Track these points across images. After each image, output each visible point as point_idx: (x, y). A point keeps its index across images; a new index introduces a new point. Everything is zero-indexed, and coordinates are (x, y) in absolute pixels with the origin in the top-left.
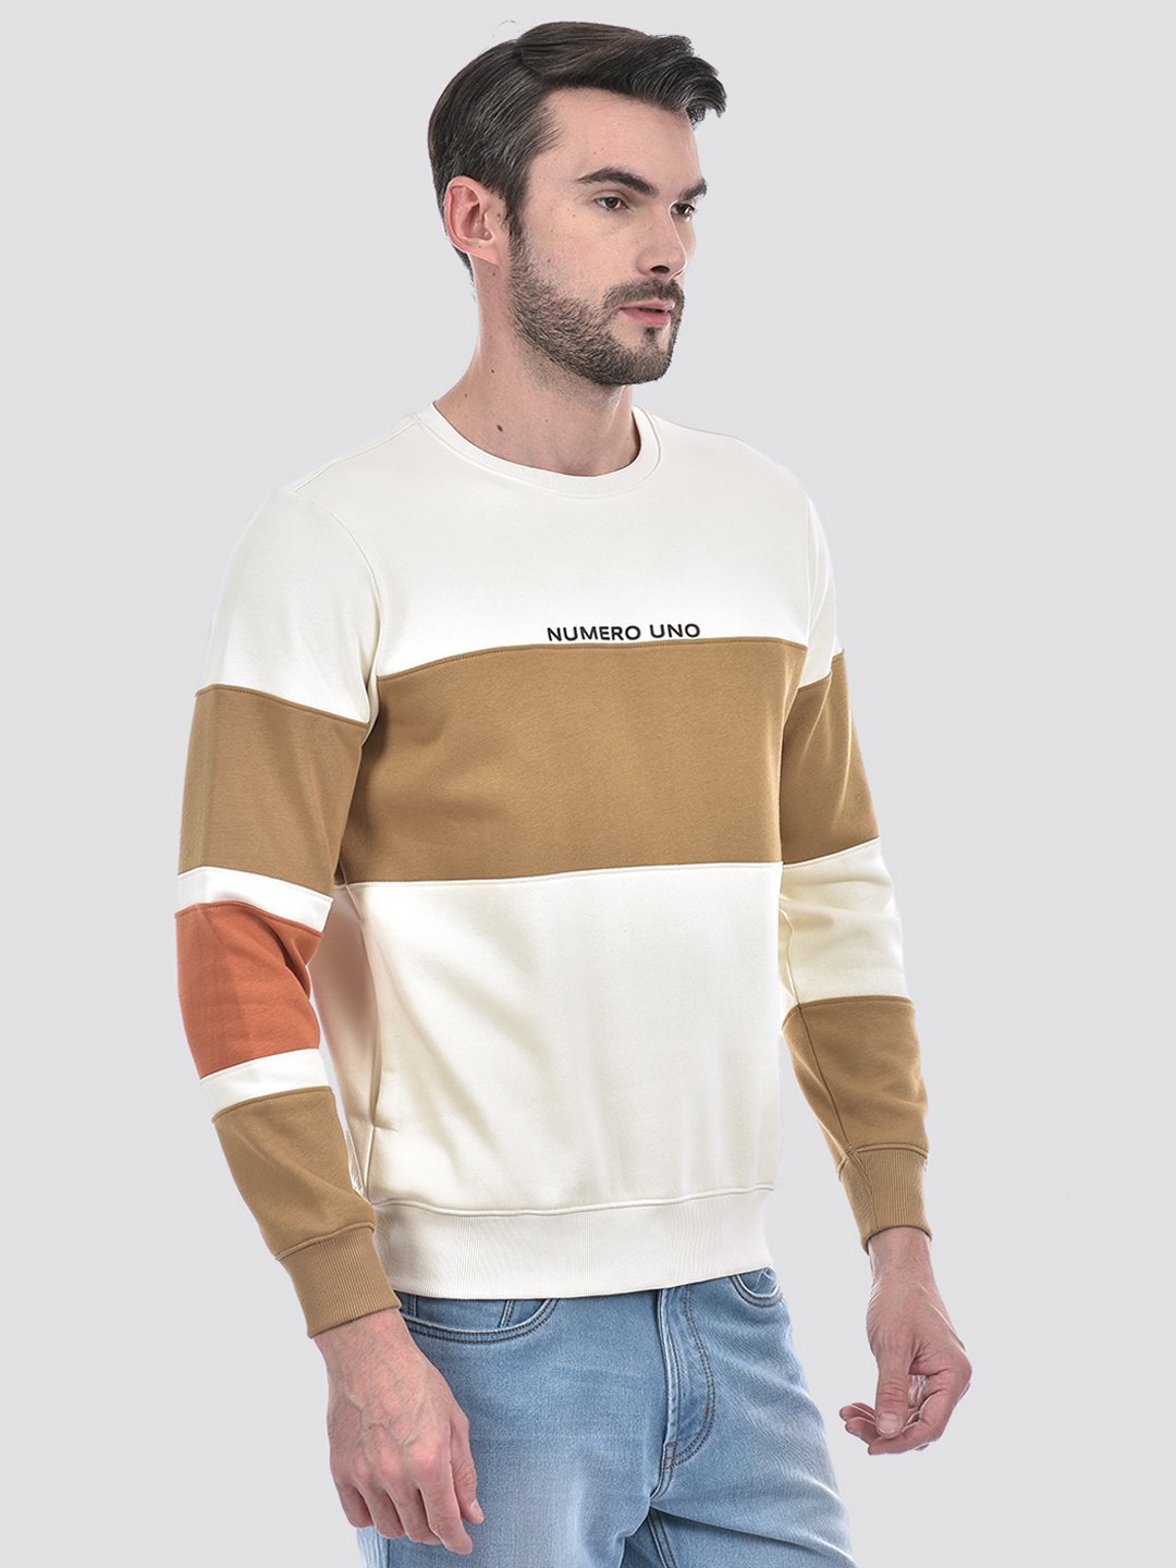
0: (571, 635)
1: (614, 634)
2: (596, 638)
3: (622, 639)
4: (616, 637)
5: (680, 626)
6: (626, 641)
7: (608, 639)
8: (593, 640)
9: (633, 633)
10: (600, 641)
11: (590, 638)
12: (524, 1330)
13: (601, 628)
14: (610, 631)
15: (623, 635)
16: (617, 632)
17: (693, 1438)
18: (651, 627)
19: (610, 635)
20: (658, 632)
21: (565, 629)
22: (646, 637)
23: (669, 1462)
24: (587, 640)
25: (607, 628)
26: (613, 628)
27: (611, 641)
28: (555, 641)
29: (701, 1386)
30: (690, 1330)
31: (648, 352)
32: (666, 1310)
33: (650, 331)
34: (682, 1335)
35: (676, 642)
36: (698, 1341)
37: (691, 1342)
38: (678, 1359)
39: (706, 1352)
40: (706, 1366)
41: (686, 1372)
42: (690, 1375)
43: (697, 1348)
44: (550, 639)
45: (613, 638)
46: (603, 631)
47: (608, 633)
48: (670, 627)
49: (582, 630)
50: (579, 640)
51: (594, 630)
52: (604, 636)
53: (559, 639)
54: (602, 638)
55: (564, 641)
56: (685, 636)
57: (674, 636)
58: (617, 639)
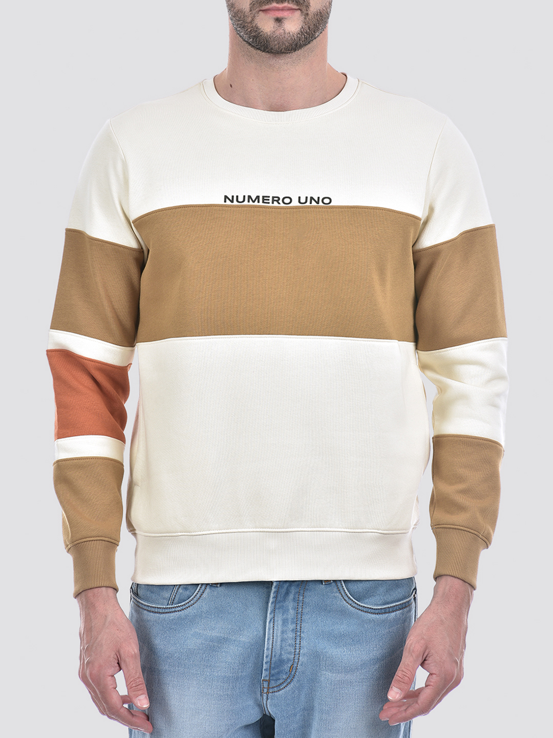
0: (241, 199)
1: (273, 201)
2: (259, 202)
3: (279, 203)
4: (275, 202)
5: (319, 198)
6: (282, 204)
7: (269, 203)
8: (256, 203)
9: (287, 201)
10: (261, 203)
11: (254, 202)
12: (179, 609)
13: (263, 197)
14: (271, 199)
15: (280, 201)
16: (276, 199)
17: (281, 681)
18: (299, 198)
19: (270, 201)
20: (303, 200)
21: (237, 196)
22: (295, 203)
23: (265, 690)
24: (251, 203)
25: (269, 197)
26: (273, 197)
27: (271, 204)
28: (228, 202)
29: (290, 653)
30: (295, 620)
31: (277, 33)
32: (273, 605)
33: (279, 20)
34: (285, 622)
35: (315, 207)
36: (298, 627)
37: (291, 626)
38: (275, 635)
39: (302, 635)
40: (298, 642)
41: (279, 643)
42: (281, 646)
43: (295, 631)
44: (225, 202)
45: (273, 203)
46: (265, 198)
47: (269, 200)
48: (312, 198)
49: (250, 197)
50: (246, 203)
51: (258, 197)
52: (265, 201)
53: (232, 201)
54: (263, 202)
55: (235, 203)
56: (321, 203)
57: (314, 203)
58: (276, 204)
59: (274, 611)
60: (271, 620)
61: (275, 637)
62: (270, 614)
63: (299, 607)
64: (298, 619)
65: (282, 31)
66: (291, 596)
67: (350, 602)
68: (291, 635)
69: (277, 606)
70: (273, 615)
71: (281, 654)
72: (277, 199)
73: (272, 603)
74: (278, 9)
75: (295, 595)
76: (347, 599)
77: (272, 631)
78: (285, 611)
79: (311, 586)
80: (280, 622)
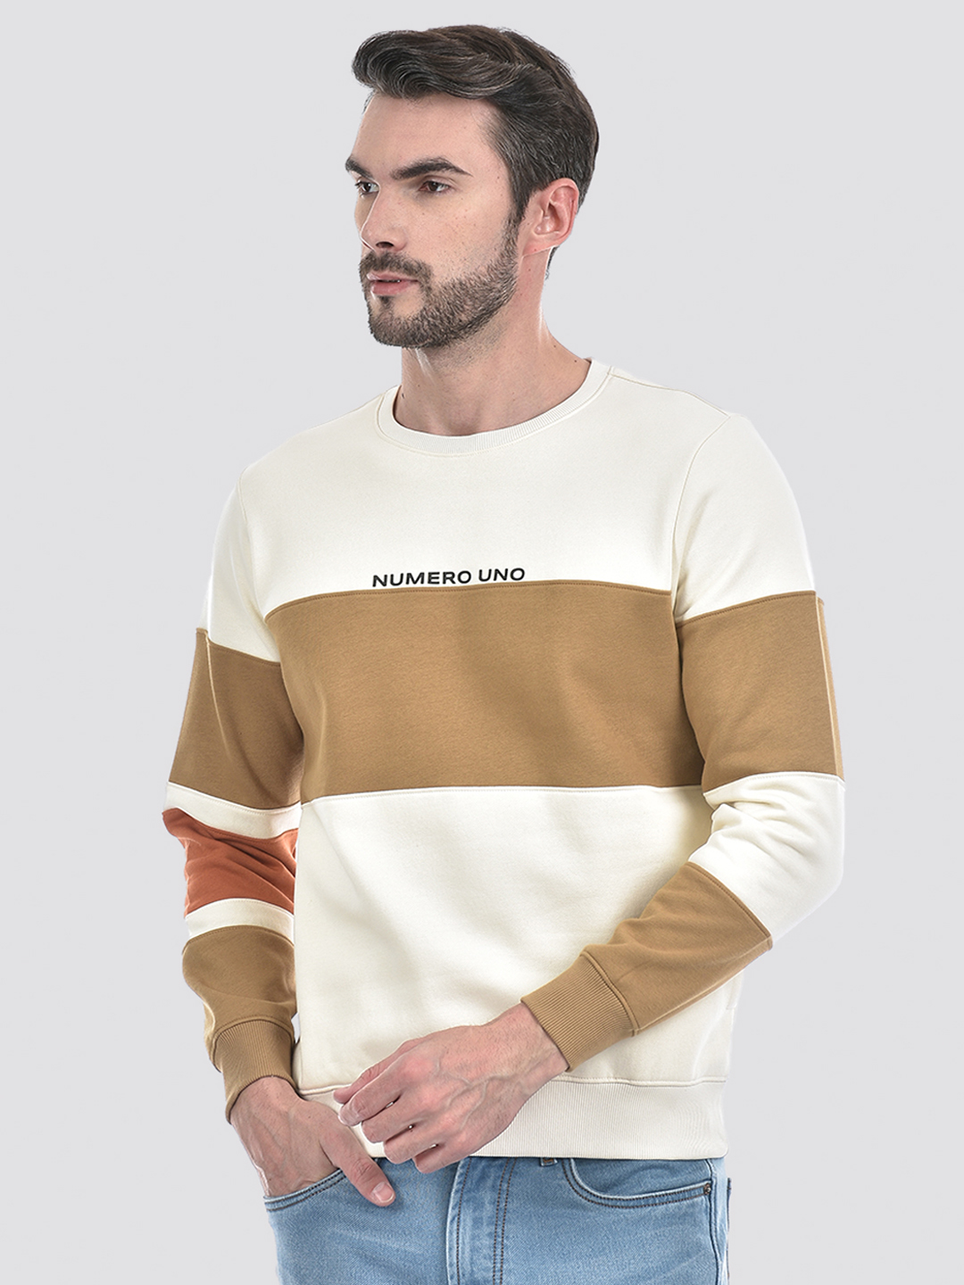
0: (396, 580)
1: (445, 579)
2: (422, 582)
3: (454, 582)
4: (448, 581)
5: (507, 570)
6: (458, 584)
7: (438, 583)
8: (419, 584)
9: (464, 578)
10: (426, 584)
11: (415, 583)
13: (430, 574)
14: (441, 576)
15: (456, 579)
16: (448, 576)
18: (481, 571)
19: (441, 580)
20: (485, 576)
21: (392, 576)
24: (411, 584)
25: (438, 573)
26: (445, 574)
27: (441, 585)
28: (379, 586)
29: (486, 1270)
30: (494, 1220)
32: (459, 1195)
33: (385, 300)
34: (477, 1222)
35: (500, 585)
36: (499, 1230)
37: (487, 1229)
38: (460, 1241)
39: (505, 1241)
40: (499, 1252)
41: (467, 1254)
42: (472, 1259)
43: (494, 1235)
44: (374, 585)
45: (444, 582)
46: (433, 576)
47: (438, 578)
48: (497, 571)
49: (409, 575)
50: (404, 585)
51: (422, 575)
52: (433, 580)
53: (384, 584)
54: (429, 582)
55: (389, 586)
56: (509, 579)
57: (500, 579)
58: (449, 583)
59: (459, 1205)
60: (453, 1219)
61: (460, 1245)
62: (453, 1208)
63: (503, 1200)
64: (500, 1218)
65: (388, 316)
66: (489, 1183)
67: (585, 1194)
68: (487, 1242)
69: (465, 1197)
70: (457, 1210)
71: (472, 1271)
72: (450, 576)
73: (457, 1191)
75: (495, 1180)
76: (578, 1189)
77: (455, 1235)
78: (479, 1206)
79: (521, 1166)
80: (469, 1223)
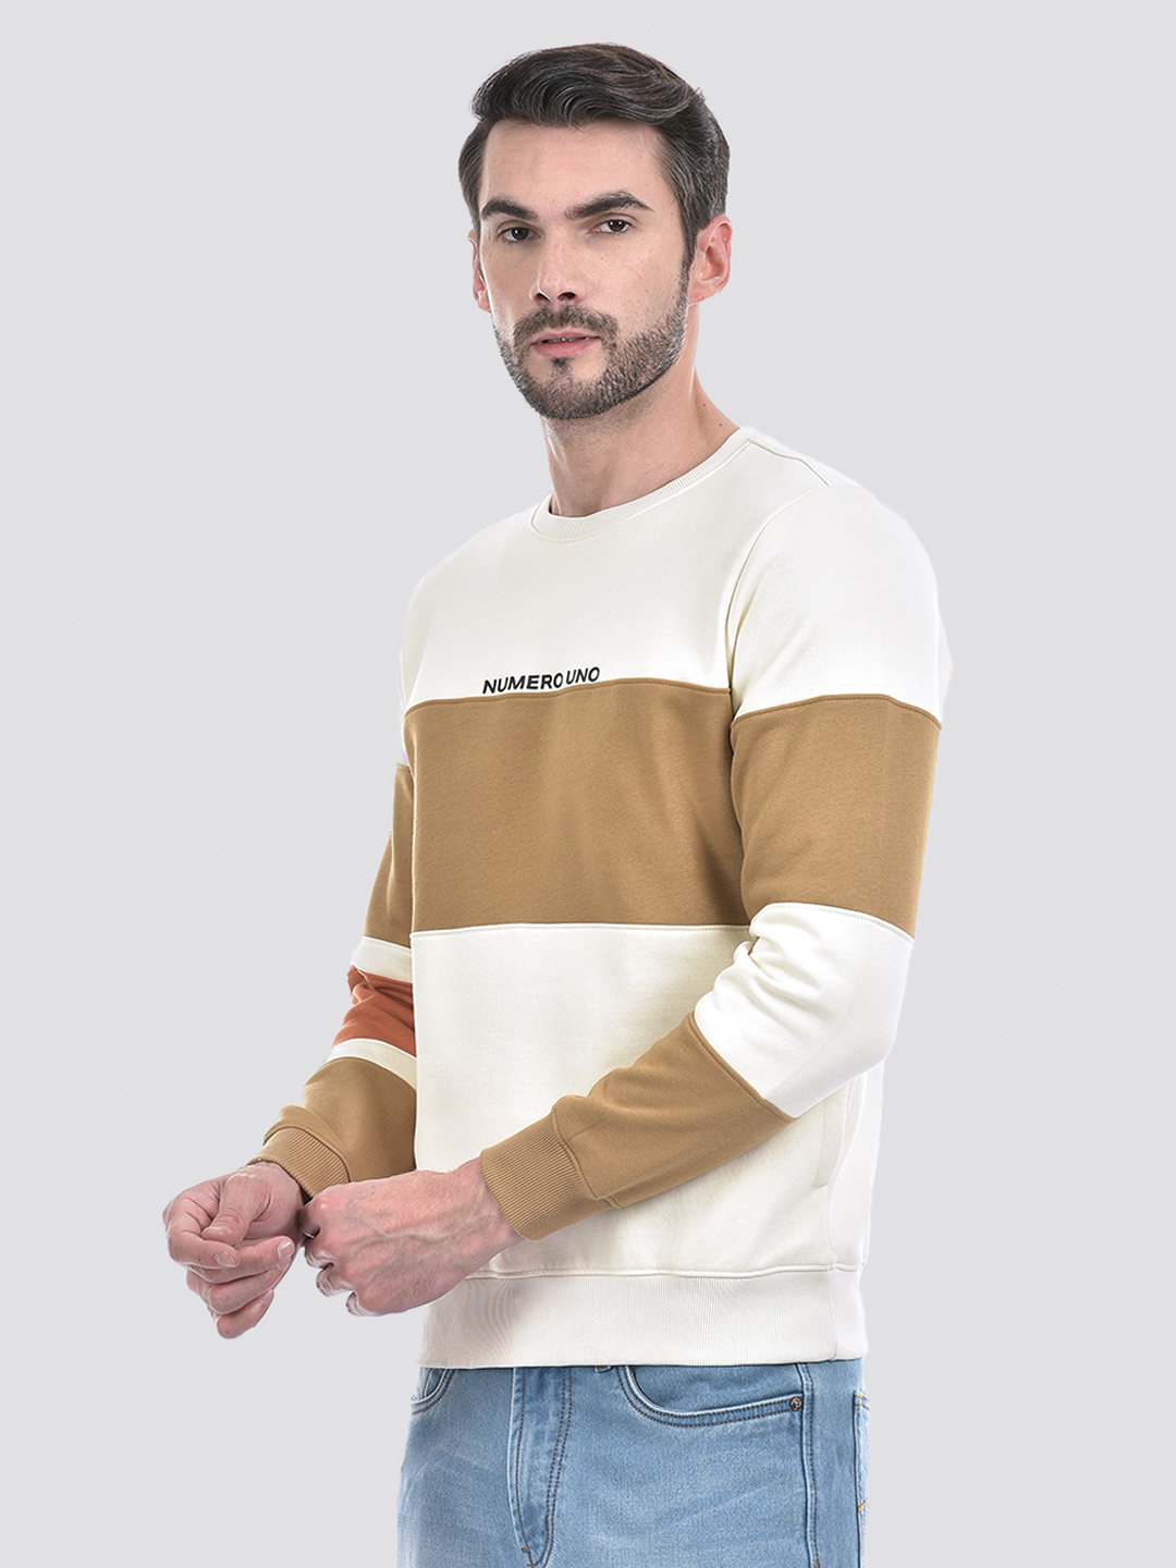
0: (503, 685)
1: (544, 682)
2: (522, 687)
3: (550, 687)
6: (553, 689)
7: (536, 688)
8: (518, 690)
9: (558, 681)
10: (525, 690)
13: (531, 677)
14: (540, 680)
15: (552, 684)
17: (541, 1550)
18: (569, 673)
19: (539, 685)
20: (571, 677)
21: (500, 680)
22: (564, 684)
24: (513, 690)
25: (537, 677)
26: (544, 677)
27: (539, 690)
28: (488, 692)
29: (540, 1494)
30: (556, 1434)
31: (558, 385)
32: (519, 1405)
33: (560, 363)
34: (539, 1436)
36: (560, 1447)
37: (548, 1446)
38: (520, 1459)
39: (563, 1461)
40: (555, 1474)
41: (525, 1476)
42: (529, 1480)
43: (553, 1454)
44: (485, 691)
45: (542, 687)
46: (533, 680)
47: (537, 682)
48: (580, 672)
49: (513, 679)
50: (507, 690)
51: (523, 678)
52: (532, 685)
53: (492, 690)
54: (529, 687)
55: (495, 692)
56: (588, 681)
57: (580, 681)
58: (546, 688)
59: (521, 1416)
60: (515, 1434)
61: (520, 1464)
62: (515, 1421)
63: (566, 1411)
64: (562, 1432)
65: (566, 381)
66: (551, 1390)
67: (639, 1405)
68: (545, 1461)
69: (527, 1408)
70: (519, 1423)
71: (529, 1494)
72: (547, 679)
73: (516, 1401)
74: (560, 341)
75: (556, 1389)
76: (632, 1398)
77: (515, 1453)
78: (543, 1418)
79: (579, 1374)
80: (530, 1438)
